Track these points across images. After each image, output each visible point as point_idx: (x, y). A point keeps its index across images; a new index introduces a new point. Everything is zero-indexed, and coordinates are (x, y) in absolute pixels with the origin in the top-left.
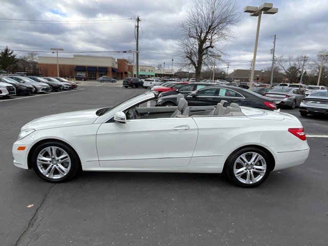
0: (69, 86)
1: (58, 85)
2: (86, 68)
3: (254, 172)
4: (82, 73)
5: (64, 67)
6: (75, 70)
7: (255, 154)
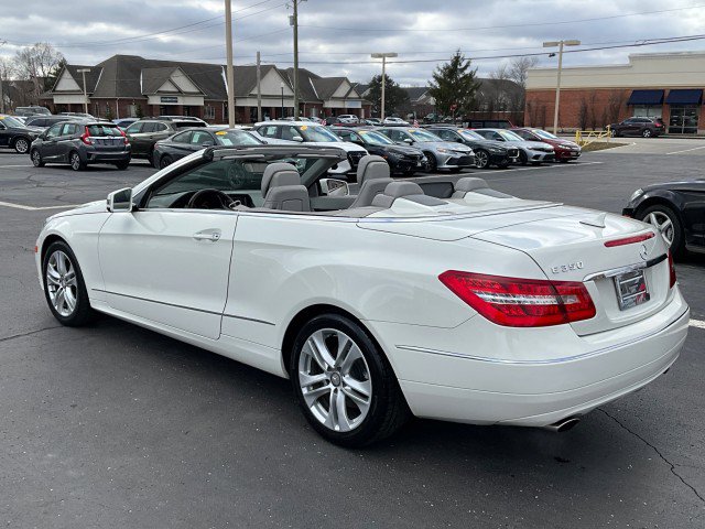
0: (544, 154)
1: (505, 149)
2: (667, 94)
3: (347, 398)
4: (651, 112)
5: (595, 94)
6: (628, 104)
7: (344, 339)
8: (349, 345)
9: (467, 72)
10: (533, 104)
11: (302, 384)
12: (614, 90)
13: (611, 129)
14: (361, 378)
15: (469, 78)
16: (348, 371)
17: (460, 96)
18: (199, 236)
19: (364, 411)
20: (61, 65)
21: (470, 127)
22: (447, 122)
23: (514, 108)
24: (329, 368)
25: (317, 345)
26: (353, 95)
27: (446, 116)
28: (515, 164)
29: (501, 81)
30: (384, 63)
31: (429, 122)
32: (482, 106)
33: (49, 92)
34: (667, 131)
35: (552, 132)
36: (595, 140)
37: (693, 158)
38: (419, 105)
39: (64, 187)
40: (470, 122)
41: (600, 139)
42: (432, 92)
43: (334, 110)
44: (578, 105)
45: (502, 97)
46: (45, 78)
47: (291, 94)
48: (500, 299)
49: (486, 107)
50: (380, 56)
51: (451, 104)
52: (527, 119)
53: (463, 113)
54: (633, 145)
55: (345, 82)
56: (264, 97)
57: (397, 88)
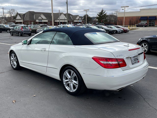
1: (112, 30)
2: (148, 17)
3: (73, 85)
4: (145, 21)
5: (132, 18)
6: (140, 20)
7: (72, 72)
8: (73, 73)
9: (104, 13)
10: (119, 20)
11: (64, 82)
12: (137, 17)
13: (136, 25)
14: (76, 80)
15: (105, 15)
16: (73, 79)
17: (103, 19)
18: (41, 50)
19: (77, 88)
20: (17, 13)
21: (105, 25)
22: (101, 24)
23: (115, 21)
24: (69, 78)
25: (67, 73)
26: (80, 19)
27: (100, 23)
28: (115, 33)
29: (112, 15)
30: (86, 12)
31: (97, 24)
32: (108, 21)
33: (15, 19)
34: (148, 26)
35: (123, 26)
36: (132, 28)
37: (154, 31)
38: (94, 21)
39: (17, 40)
40: (105, 24)
41: (134, 28)
42: (97, 18)
43: (76, 22)
44: (129, 20)
45: (112, 19)
46: (14, 17)
47: (67, 19)
48: (105, 63)
49: (109, 21)
50: (85, 10)
51: (101, 20)
52: (118, 23)
53: (104, 22)
54: (141, 29)
55: (78, 16)
56: (61, 20)
57: (90, 17)
